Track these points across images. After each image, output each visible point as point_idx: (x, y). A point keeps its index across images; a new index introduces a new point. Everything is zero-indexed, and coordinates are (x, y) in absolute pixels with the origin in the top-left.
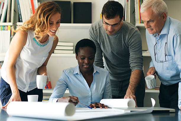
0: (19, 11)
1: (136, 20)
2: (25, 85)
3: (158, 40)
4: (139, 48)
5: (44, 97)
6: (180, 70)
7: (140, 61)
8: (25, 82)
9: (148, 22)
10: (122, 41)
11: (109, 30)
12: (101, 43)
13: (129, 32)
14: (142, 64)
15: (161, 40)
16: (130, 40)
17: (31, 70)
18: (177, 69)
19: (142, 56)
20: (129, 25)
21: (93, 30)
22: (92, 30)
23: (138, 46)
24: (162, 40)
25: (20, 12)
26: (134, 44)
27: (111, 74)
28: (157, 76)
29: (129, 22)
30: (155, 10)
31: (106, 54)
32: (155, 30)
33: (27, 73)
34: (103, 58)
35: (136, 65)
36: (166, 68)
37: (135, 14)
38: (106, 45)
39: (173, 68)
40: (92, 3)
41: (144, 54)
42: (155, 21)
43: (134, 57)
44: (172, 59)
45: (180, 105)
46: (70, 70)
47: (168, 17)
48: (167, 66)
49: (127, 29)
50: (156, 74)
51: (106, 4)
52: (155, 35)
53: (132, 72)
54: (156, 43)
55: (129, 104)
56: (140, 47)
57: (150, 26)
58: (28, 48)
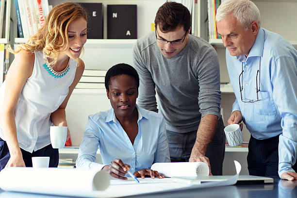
0: (19, 19)
1: (210, 34)
2: (30, 141)
3: (245, 67)
4: (214, 79)
5: (60, 161)
6: (281, 114)
7: (215, 101)
8: (31, 137)
9: (228, 36)
10: (187, 67)
11: (166, 49)
12: (153, 71)
13: (198, 53)
14: (219, 104)
15: (249, 65)
16: (201, 64)
17: (40, 116)
18: (276, 113)
19: (220, 93)
20: (199, 41)
21: (140, 50)
22: (138, 50)
23: (214, 75)
24: (251, 66)
25: (19, 22)
26: (207, 72)
27: (170, 122)
28: (244, 125)
29: (199, 36)
30: (240, 18)
31: (161, 90)
32: (239, 50)
33: (34, 121)
34: (157, 96)
35: (210, 106)
36: (258, 112)
37: (208, 24)
38: (161, 75)
39: (270, 112)
40: (138, 6)
41: (224, 89)
42: (240, 35)
43: (205, 94)
44: (269, 97)
45: (281, 171)
46: (100, 116)
47: (261, 28)
48: (261, 108)
49: (195, 48)
50: (242, 122)
51: (162, 7)
52: (240, 58)
53: (202, 118)
54: (243, 71)
55: (198, 171)
56: (216, 77)
57: (232, 43)
58: (36, 82)
